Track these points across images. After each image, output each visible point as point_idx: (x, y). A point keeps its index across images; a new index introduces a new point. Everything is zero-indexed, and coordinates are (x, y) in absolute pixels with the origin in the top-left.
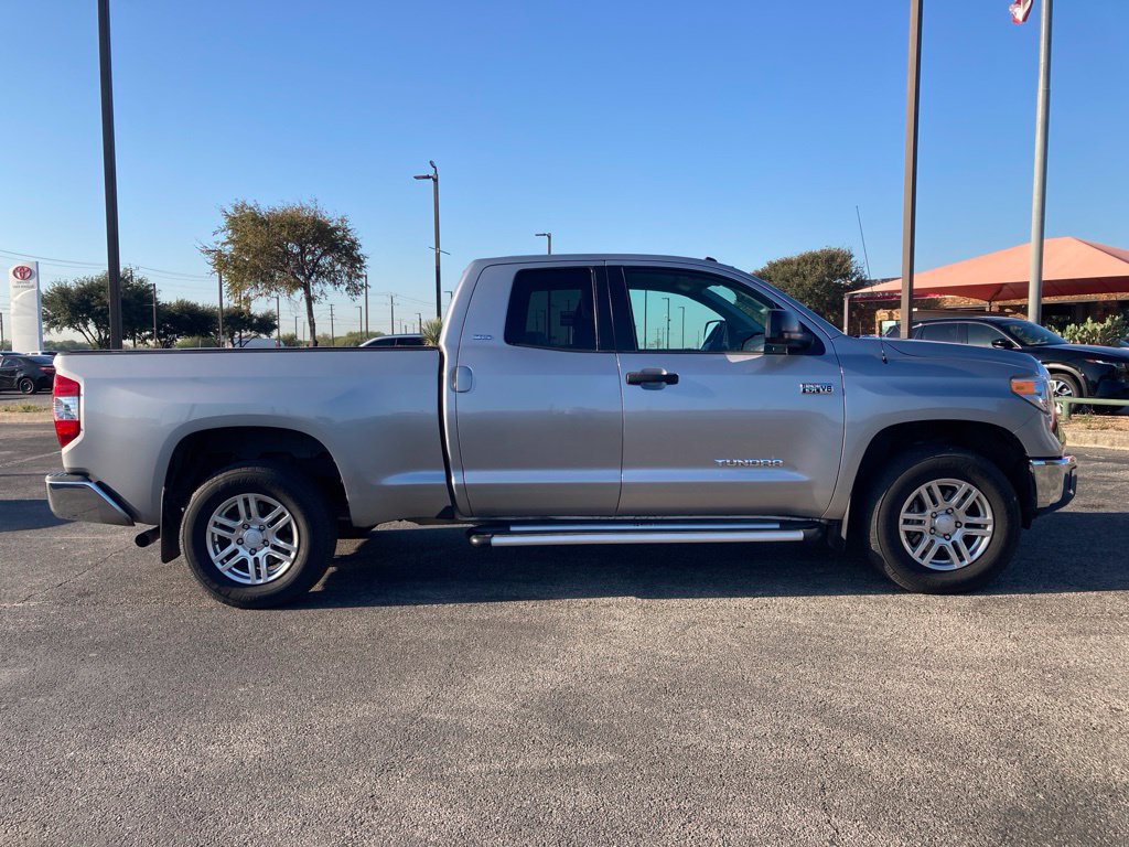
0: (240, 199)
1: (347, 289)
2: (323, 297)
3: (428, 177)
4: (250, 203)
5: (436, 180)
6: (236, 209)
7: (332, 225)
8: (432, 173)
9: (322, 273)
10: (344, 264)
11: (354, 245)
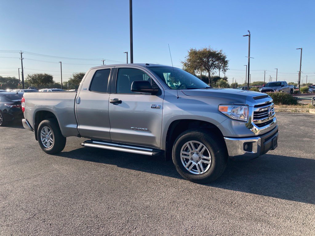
0: (191, 48)
1: (222, 70)
2: (216, 73)
3: (247, 35)
4: (194, 49)
5: (250, 36)
6: (191, 50)
7: (217, 53)
8: (248, 34)
9: (216, 66)
10: (222, 64)
11: (224, 58)
